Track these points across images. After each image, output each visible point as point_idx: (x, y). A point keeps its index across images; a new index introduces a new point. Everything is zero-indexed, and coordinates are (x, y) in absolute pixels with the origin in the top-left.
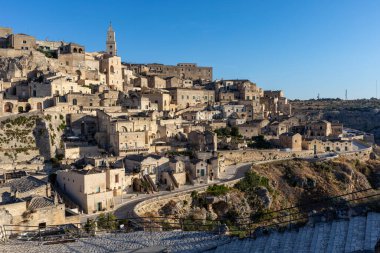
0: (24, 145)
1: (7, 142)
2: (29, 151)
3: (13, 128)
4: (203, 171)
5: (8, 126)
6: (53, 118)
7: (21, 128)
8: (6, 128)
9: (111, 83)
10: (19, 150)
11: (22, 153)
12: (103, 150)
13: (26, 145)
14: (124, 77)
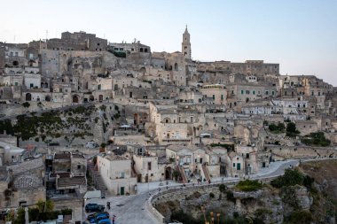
0: (81, 131)
1: (68, 127)
2: (85, 136)
3: (74, 117)
4: (239, 165)
5: (70, 114)
6: (108, 108)
7: (80, 116)
8: (68, 116)
9: (174, 79)
10: (77, 135)
11: (79, 138)
12: (148, 139)
13: (83, 131)
14: (188, 73)
